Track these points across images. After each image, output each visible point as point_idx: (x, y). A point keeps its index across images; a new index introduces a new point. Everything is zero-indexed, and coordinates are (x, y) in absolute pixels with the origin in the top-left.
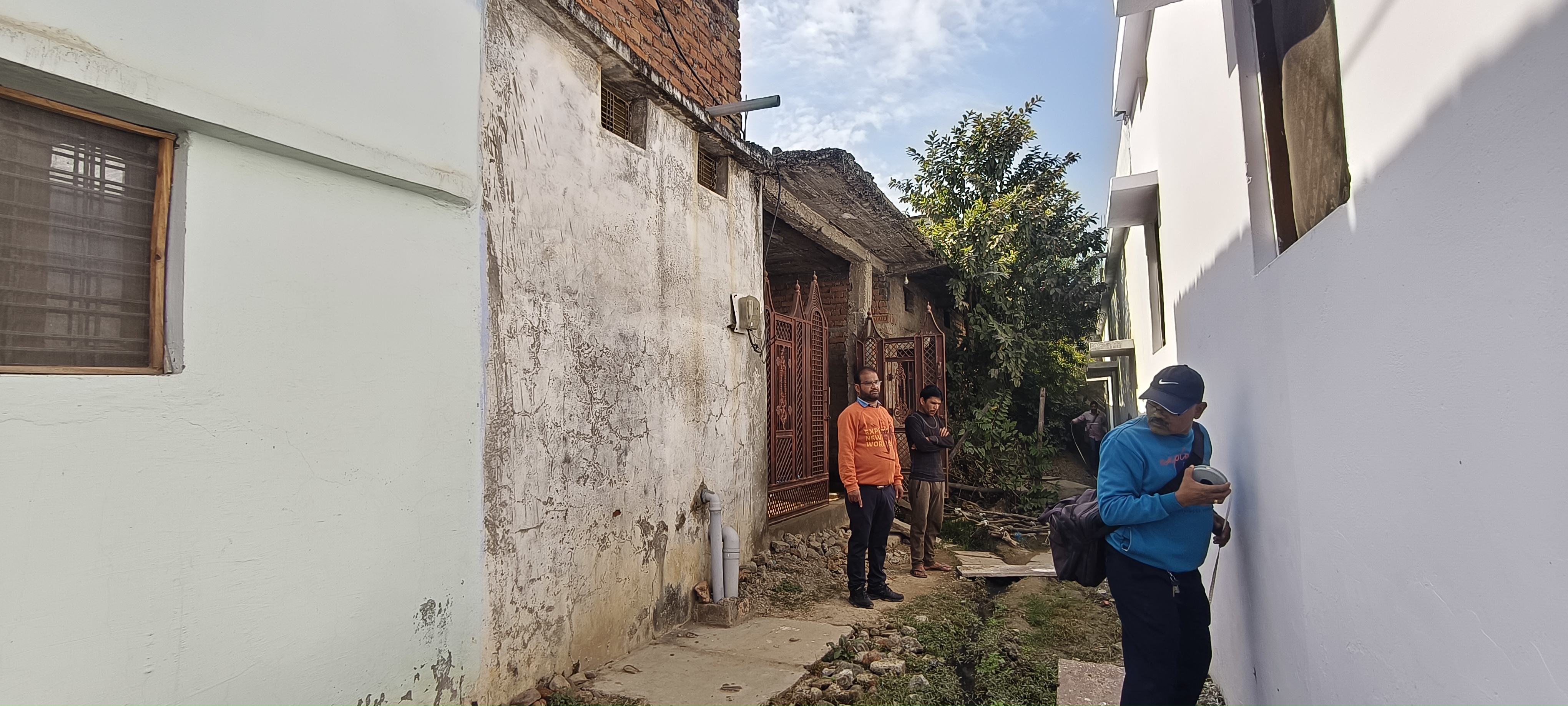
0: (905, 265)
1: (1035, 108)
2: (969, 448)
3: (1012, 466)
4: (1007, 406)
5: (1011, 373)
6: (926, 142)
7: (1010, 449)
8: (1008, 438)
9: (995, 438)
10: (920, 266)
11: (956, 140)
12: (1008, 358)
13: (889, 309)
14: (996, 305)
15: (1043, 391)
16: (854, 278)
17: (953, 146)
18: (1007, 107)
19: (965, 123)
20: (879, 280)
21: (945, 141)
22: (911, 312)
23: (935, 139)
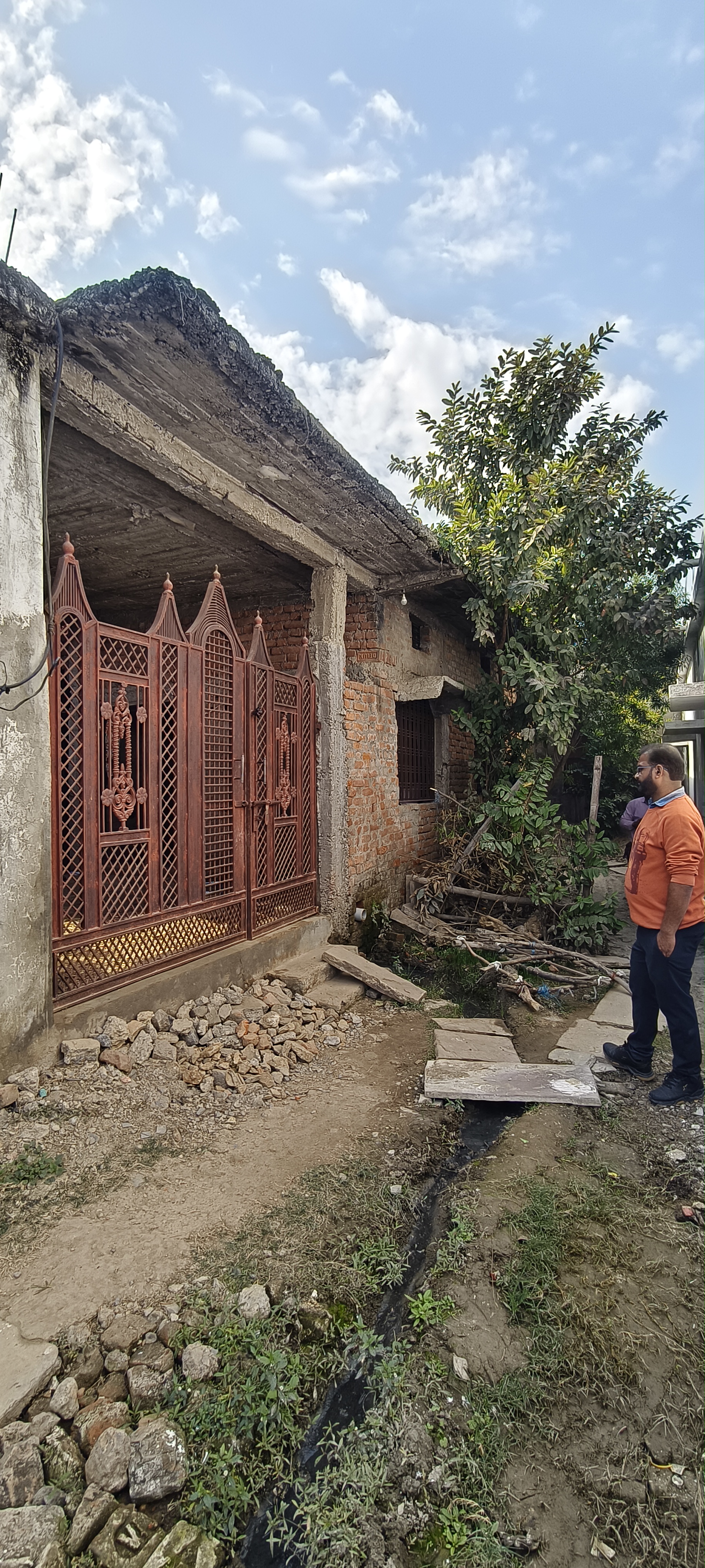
0: (404, 578)
1: (603, 343)
2: (488, 843)
3: (551, 869)
4: (547, 782)
5: (553, 735)
6: (445, 401)
7: (548, 844)
8: (546, 827)
9: (527, 827)
10: (423, 578)
11: (487, 398)
12: (551, 713)
13: (381, 642)
14: (535, 637)
15: (598, 761)
16: (318, 591)
17: (484, 407)
18: (562, 344)
19: (501, 371)
20: (367, 601)
21: (471, 400)
22: (426, 651)
23: (458, 396)
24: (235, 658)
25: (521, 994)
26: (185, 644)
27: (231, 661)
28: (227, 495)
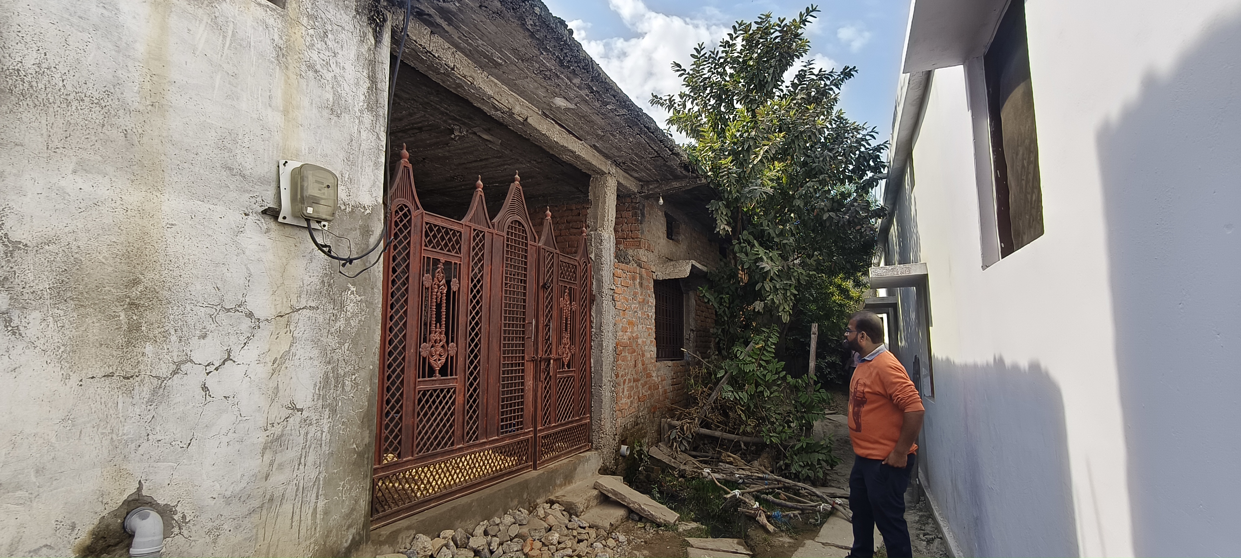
0: (661, 184)
1: (809, 18)
2: (729, 393)
3: (779, 414)
4: (774, 344)
5: (778, 307)
6: (692, 56)
7: (776, 394)
8: (774, 380)
9: (759, 380)
10: (676, 184)
11: (724, 55)
12: (776, 289)
13: (642, 233)
14: (763, 231)
15: (815, 328)
16: (594, 193)
17: (722, 60)
18: (779, 18)
19: (734, 36)
20: (632, 202)
21: (712, 55)
22: (677, 241)
23: (702, 53)
24: (530, 242)
25: (758, 518)
26: (491, 230)
27: (526, 245)
28: (527, 119)
